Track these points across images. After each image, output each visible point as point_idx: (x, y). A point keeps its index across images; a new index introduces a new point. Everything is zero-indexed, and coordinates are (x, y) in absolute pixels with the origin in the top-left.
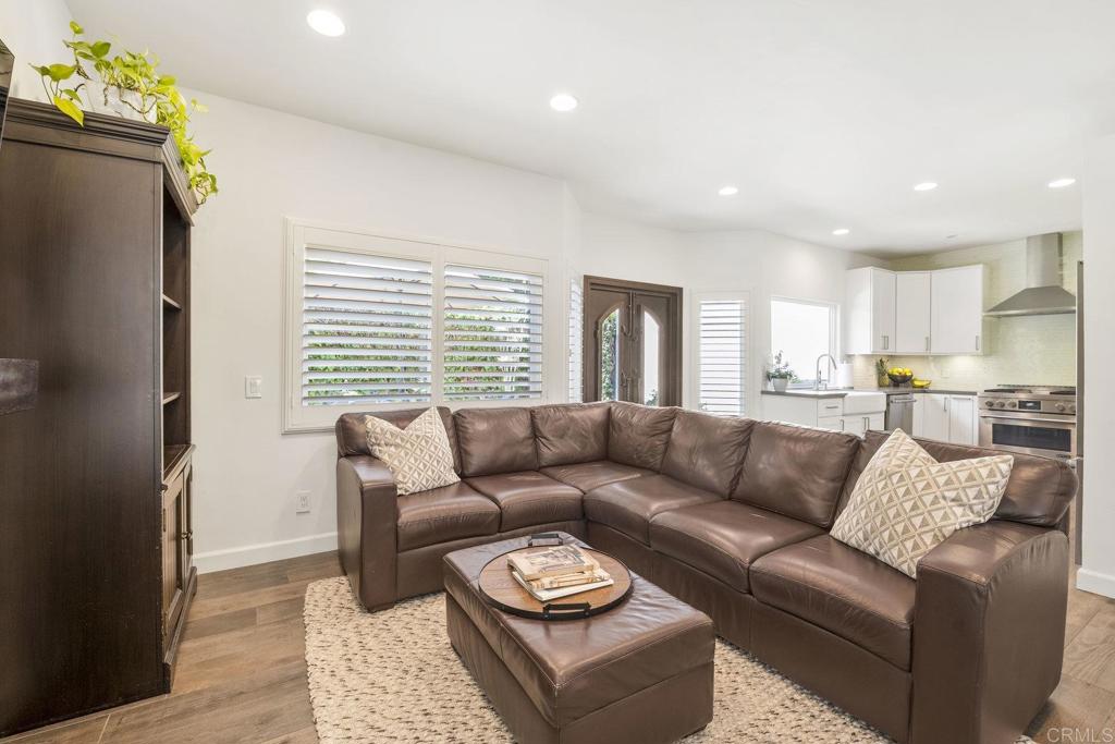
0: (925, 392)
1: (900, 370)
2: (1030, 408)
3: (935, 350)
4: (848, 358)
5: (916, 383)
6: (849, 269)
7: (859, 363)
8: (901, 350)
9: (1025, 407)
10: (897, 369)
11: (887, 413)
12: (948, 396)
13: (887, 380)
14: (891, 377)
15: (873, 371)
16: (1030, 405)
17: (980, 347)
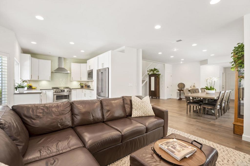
3: (40, 79)
5: (33, 88)
6: (21, 53)
9: (62, 91)
12: (46, 90)
16: (63, 91)
17: (50, 79)
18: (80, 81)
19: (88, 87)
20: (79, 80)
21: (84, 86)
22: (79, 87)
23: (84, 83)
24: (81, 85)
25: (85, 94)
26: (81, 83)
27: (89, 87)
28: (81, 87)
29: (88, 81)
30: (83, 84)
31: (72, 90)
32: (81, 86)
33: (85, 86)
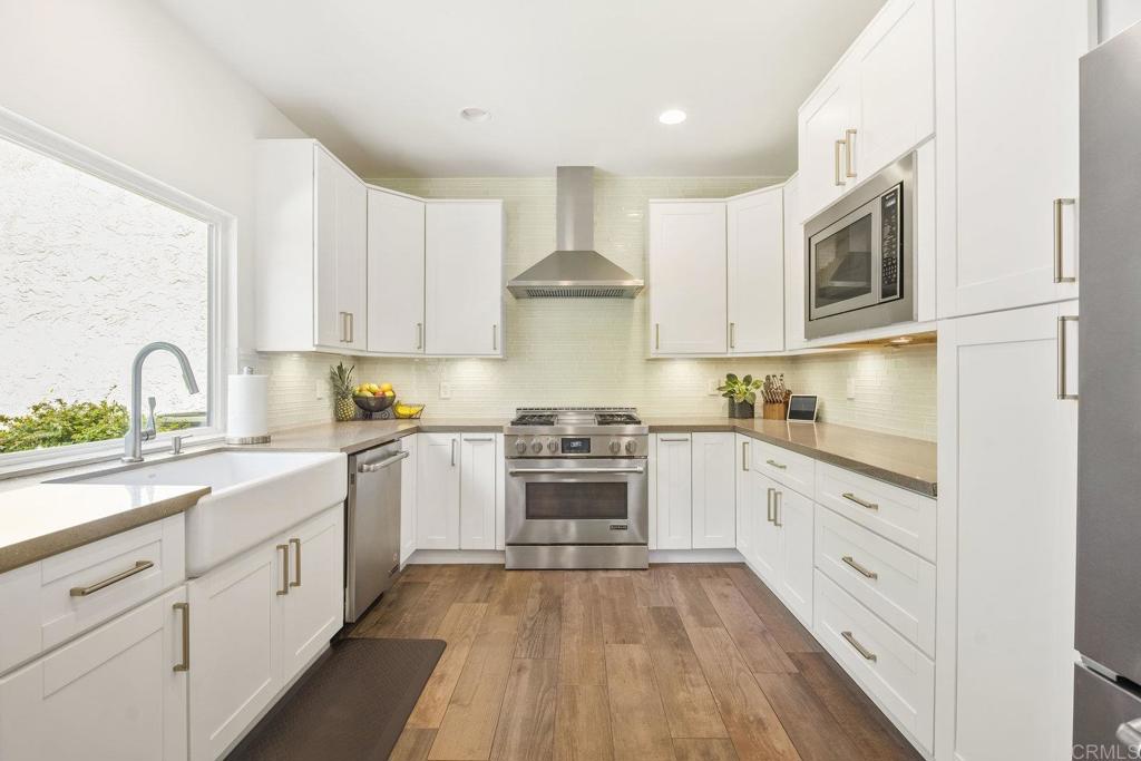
0: (418, 430)
1: (375, 387)
2: (576, 449)
3: (433, 348)
4: (261, 360)
5: (402, 411)
6: (258, 138)
7: (291, 375)
8: (376, 347)
9: (571, 449)
10: (369, 384)
11: (347, 505)
12: (456, 436)
13: (351, 408)
14: (360, 402)
15: (323, 389)
16: (575, 444)
17: (499, 345)
18: (728, 360)
19: (804, 410)
20: (718, 348)
21: (759, 402)
22: (718, 410)
23: (759, 375)
24: (730, 395)
25: (774, 497)
26: (731, 377)
27: (808, 415)
28: (732, 416)
29: (795, 360)
30: (748, 380)
31: (652, 437)
32: (732, 404)
33: (769, 402)
